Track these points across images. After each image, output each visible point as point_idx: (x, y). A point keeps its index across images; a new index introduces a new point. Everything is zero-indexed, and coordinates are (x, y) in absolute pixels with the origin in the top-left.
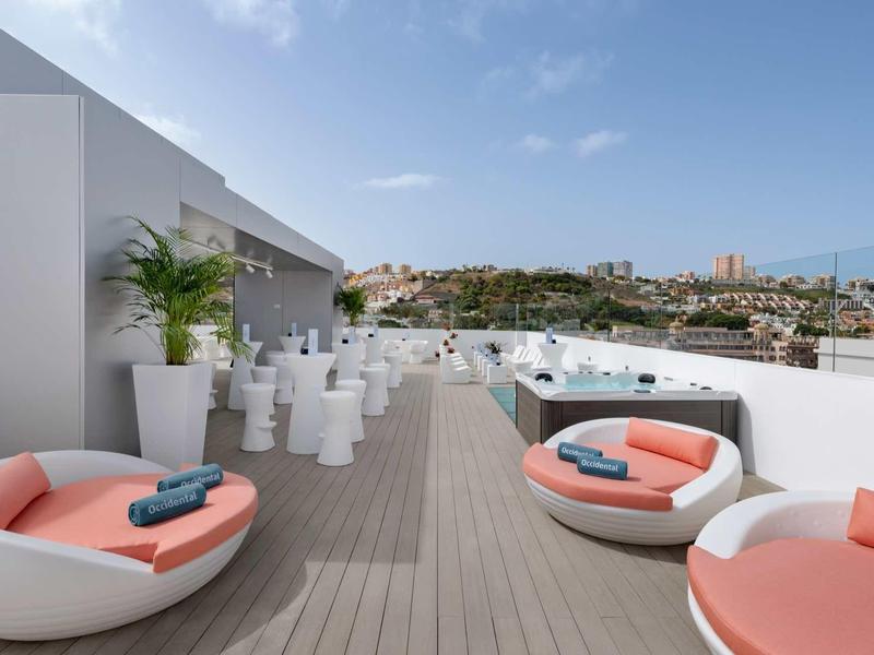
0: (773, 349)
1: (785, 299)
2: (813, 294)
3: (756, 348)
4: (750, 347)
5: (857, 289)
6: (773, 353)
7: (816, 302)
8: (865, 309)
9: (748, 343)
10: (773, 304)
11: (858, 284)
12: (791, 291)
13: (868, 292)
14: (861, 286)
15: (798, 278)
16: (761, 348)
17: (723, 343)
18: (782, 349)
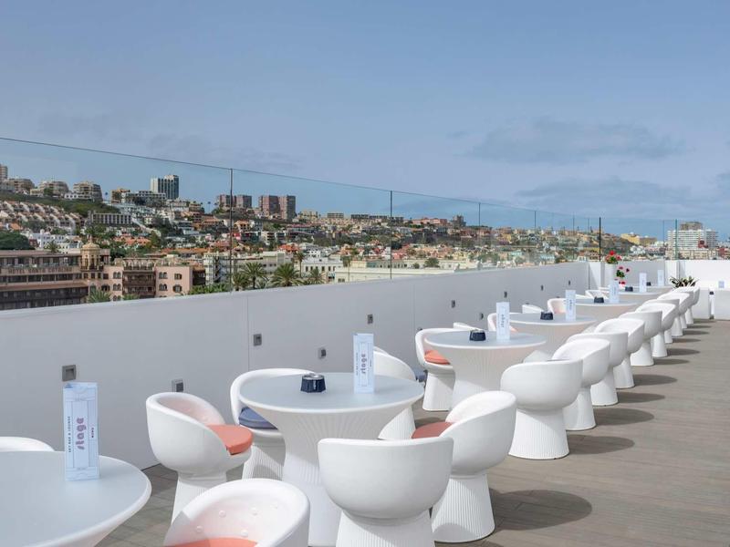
0: (106, 277)
1: (52, 211)
2: (82, 206)
3: (86, 277)
4: (79, 276)
5: (123, 201)
6: (105, 282)
7: (86, 216)
8: (134, 225)
9: (76, 270)
10: (40, 218)
11: (123, 195)
12: (56, 200)
13: (133, 205)
14: (127, 197)
15: (61, 184)
16: (93, 276)
17: (47, 273)
18: (116, 275)
